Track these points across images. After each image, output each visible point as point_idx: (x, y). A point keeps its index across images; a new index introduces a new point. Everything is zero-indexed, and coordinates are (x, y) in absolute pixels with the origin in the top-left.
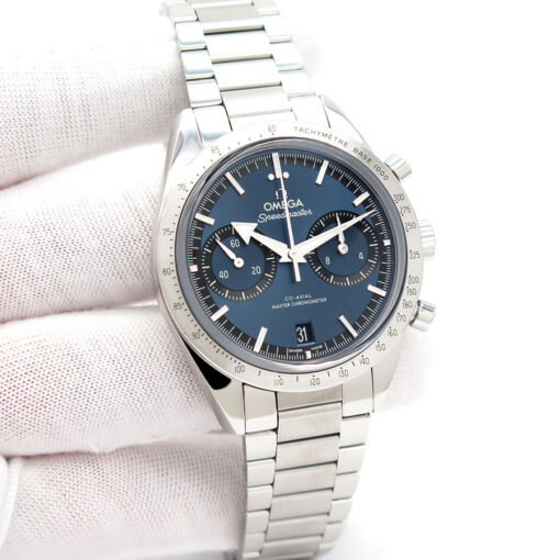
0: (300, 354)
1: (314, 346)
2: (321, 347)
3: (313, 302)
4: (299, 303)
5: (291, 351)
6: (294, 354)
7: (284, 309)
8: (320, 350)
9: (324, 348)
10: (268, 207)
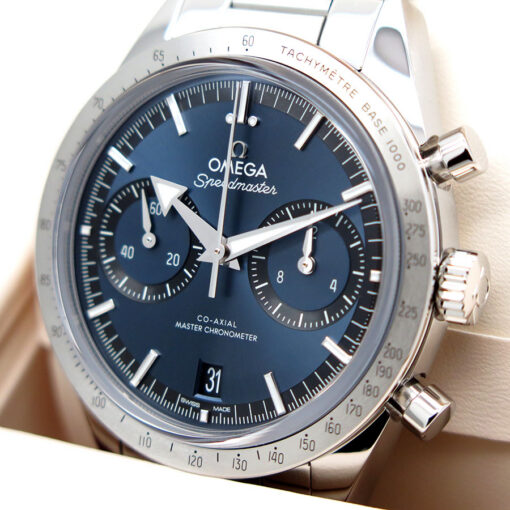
0: (195, 409)
1: (217, 405)
2: (228, 410)
3: (237, 335)
4: (216, 331)
5: (183, 400)
6: (187, 407)
7: (191, 332)
8: (225, 415)
9: (231, 415)
10: (215, 165)
